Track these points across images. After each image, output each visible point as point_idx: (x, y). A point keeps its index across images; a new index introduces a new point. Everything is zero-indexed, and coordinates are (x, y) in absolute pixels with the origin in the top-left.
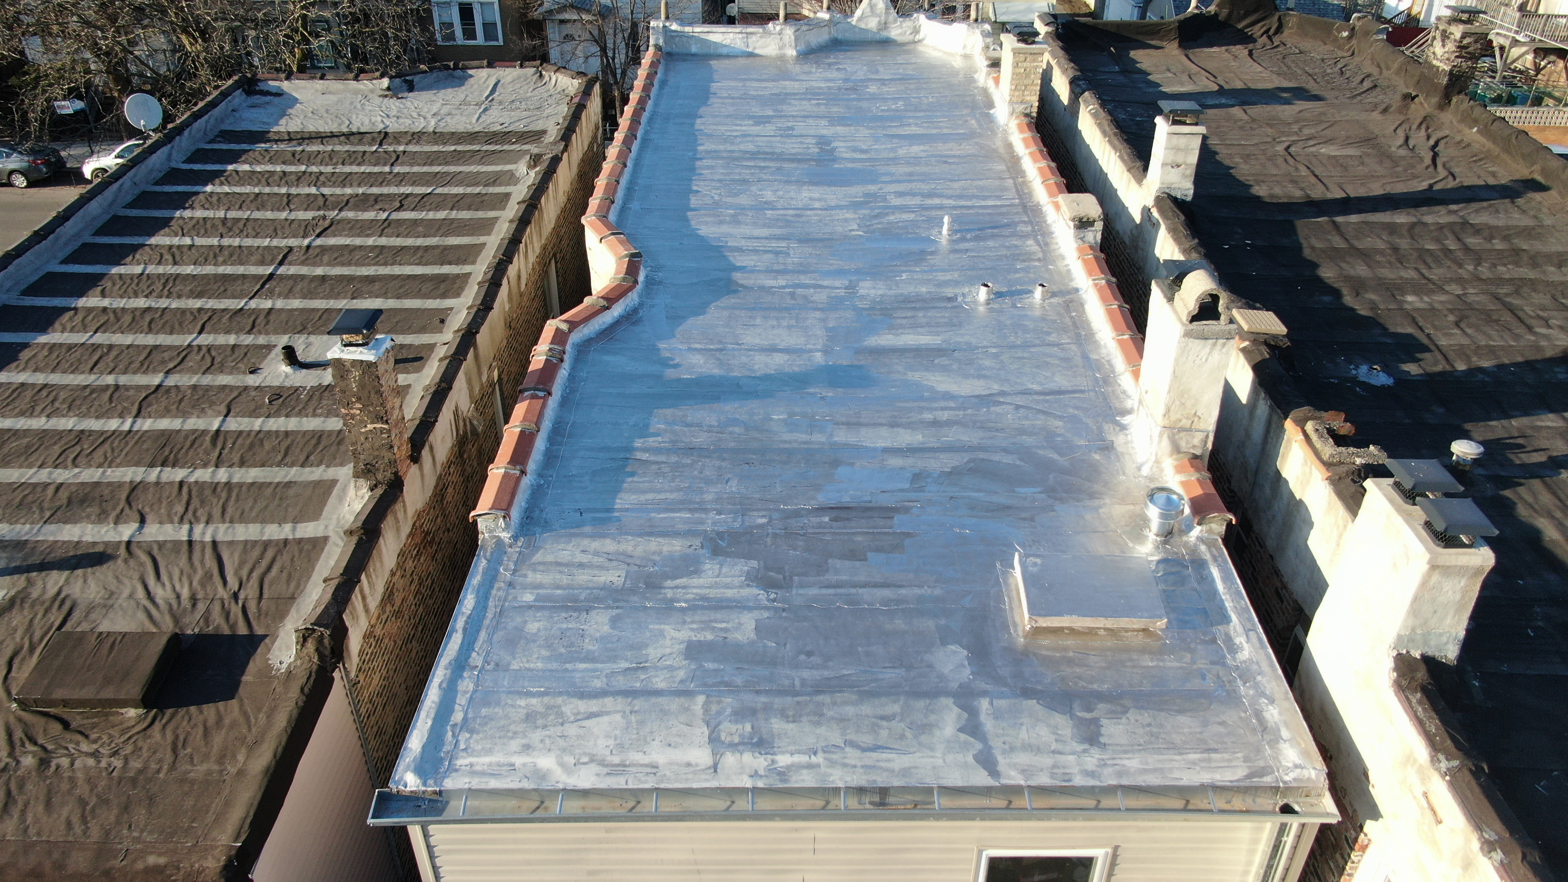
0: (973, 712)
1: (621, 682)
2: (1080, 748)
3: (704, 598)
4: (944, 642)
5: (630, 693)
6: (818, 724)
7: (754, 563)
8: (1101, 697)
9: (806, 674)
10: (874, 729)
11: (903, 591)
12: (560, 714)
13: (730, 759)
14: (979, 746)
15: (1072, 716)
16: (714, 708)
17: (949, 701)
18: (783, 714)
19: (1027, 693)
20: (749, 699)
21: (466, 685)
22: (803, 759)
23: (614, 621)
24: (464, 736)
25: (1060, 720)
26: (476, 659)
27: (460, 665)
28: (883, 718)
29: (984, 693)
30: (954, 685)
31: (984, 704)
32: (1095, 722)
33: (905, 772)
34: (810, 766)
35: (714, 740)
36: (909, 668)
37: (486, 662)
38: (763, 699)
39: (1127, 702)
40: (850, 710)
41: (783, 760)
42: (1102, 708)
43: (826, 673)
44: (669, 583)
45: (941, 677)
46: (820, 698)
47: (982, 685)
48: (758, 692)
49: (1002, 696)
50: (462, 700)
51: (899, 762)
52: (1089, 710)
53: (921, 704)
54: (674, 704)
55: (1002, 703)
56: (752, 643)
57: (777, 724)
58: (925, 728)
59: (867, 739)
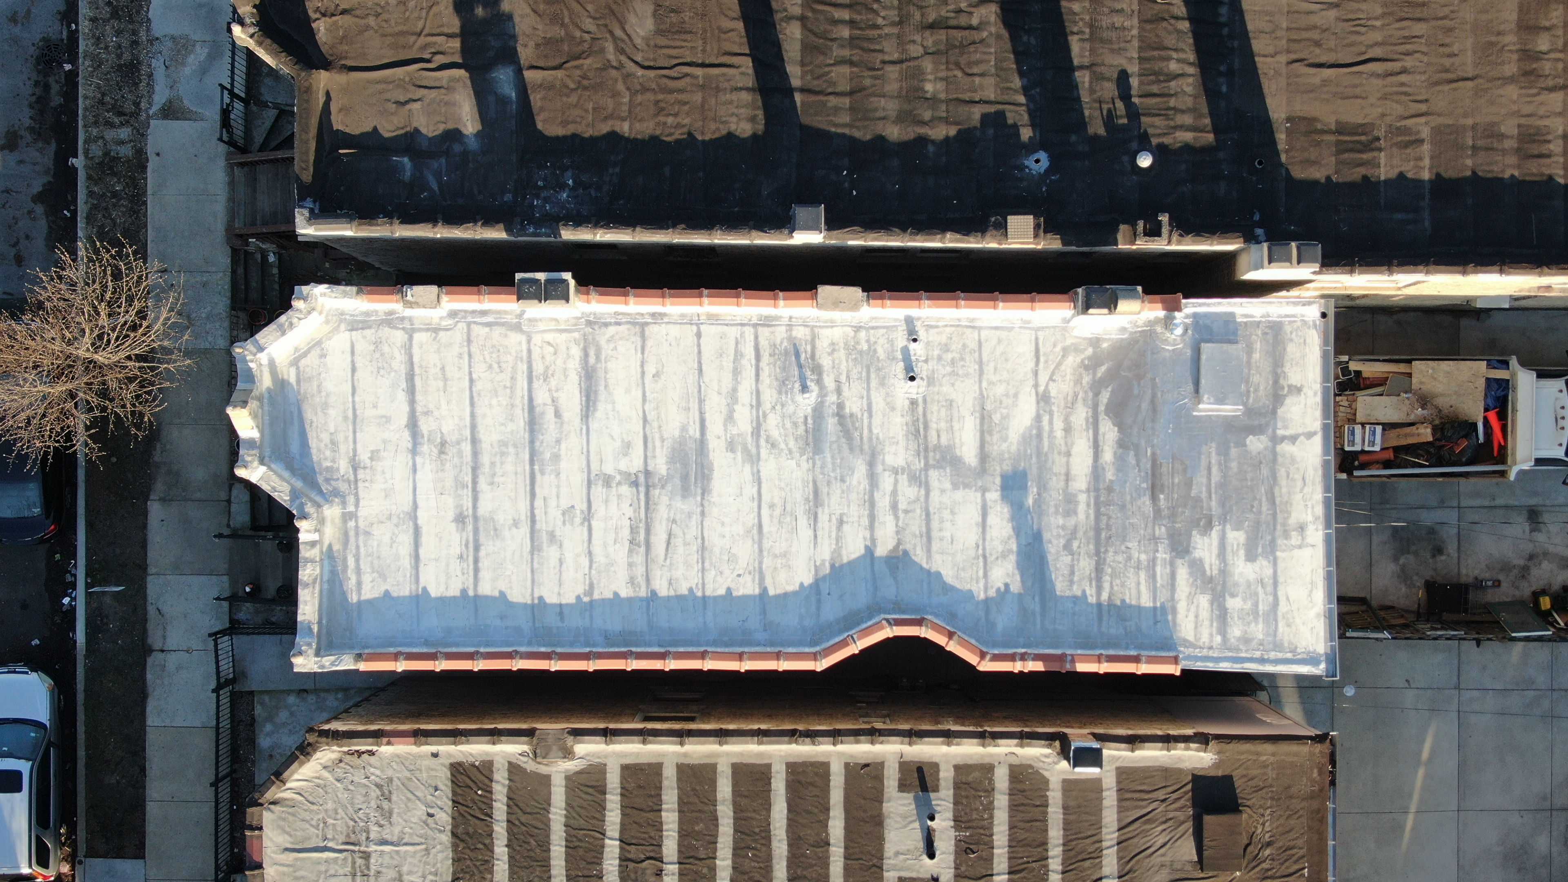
0: (1284, 438)
1: (1270, 589)
2: (1303, 396)
3: (1219, 555)
4: (1245, 445)
5: (1275, 584)
6: (1291, 504)
7: (1194, 533)
8: (1276, 382)
9: (1264, 509)
10: (1293, 480)
11: (1213, 461)
12: (1287, 612)
13: (1309, 540)
14: (1302, 437)
15: (1286, 396)
16: (1284, 547)
17: (1279, 448)
18: (1286, 519)
19: (1274, 412)
20: (1278, 533)
21: (1272, 655)
22: (1309, 510)
23: (1233, 596)
24: (1299, 650)
25: (1288, 401)
26: (1257, 654)
27: (1262, 661)
28: (1288, 476)
29: (1274, 431)
30: (1270, 444)
31: (1280, 432)
32: (1290, 386)
33: (1315, 469)
34: (1313, 507)
35: (1300, 547)
36: (1261, 463)
37: (1258, 650)
38: (1279, 527)
39: (1279, 371)
40: (1284, 490)
41: (1310, 518)
42: (1281, 381)
43: (1264, 499)
44: (1208, 573)
45: (1266, 448)
46: (1277, 502)
47: (1270, 431)
48: (1275, 529)
49: (1275, 423)
50: (1280, 655)
51: (1310, 473)
52: (1283, 388)
53: (1280, 459)
54: (1281, 565)
55: (1279, 424)
56: (1247, 532)
57: (1292, 521)
58: (1293, 460)
59: (1299, 483)
